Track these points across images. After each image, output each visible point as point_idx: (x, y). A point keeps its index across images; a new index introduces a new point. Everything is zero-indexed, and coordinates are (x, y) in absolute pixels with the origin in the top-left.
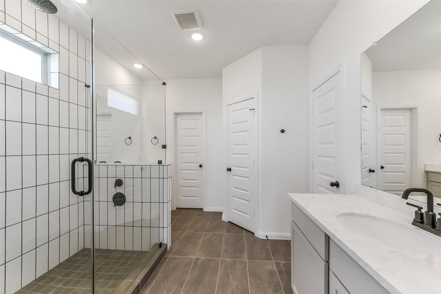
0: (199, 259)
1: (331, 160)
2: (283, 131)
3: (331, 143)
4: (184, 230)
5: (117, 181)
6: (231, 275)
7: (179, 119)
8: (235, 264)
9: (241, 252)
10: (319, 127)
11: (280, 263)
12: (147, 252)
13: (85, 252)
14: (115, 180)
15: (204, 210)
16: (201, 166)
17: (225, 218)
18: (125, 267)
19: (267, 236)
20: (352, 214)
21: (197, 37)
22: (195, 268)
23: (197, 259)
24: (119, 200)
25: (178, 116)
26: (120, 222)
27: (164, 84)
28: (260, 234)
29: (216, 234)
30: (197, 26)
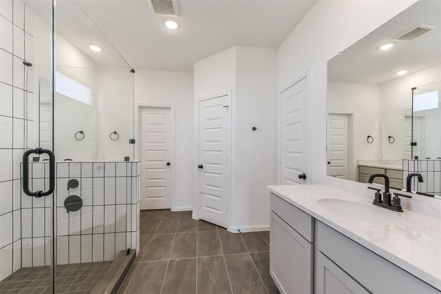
0: (175, 261)
1: (299, 155)
2: (254, 129)
3: (299, 140)
4: (153, 233)
5: (70, 182)
6: (210, 272)
7: (144, 113)
8: (213, 260)
9: (217, 247)
10: (286, 126)
11: (254, 254)
12: (111, 262)
13: (23, 273)
14: (67, 180)
15: (172, 210)
16: (168, 164)
17: (195, 216)
18: (84, 282)
19: (239, 230)
20: (327, 200)
21: (171, 25)
22: (171, 270)
23: (172, 262)
24: (74, 204)
25: (142, 110)
26: (75, 229)
27: (133, 71)
28: (233, 229)
29: (189, 234)
30: (174, 13)
